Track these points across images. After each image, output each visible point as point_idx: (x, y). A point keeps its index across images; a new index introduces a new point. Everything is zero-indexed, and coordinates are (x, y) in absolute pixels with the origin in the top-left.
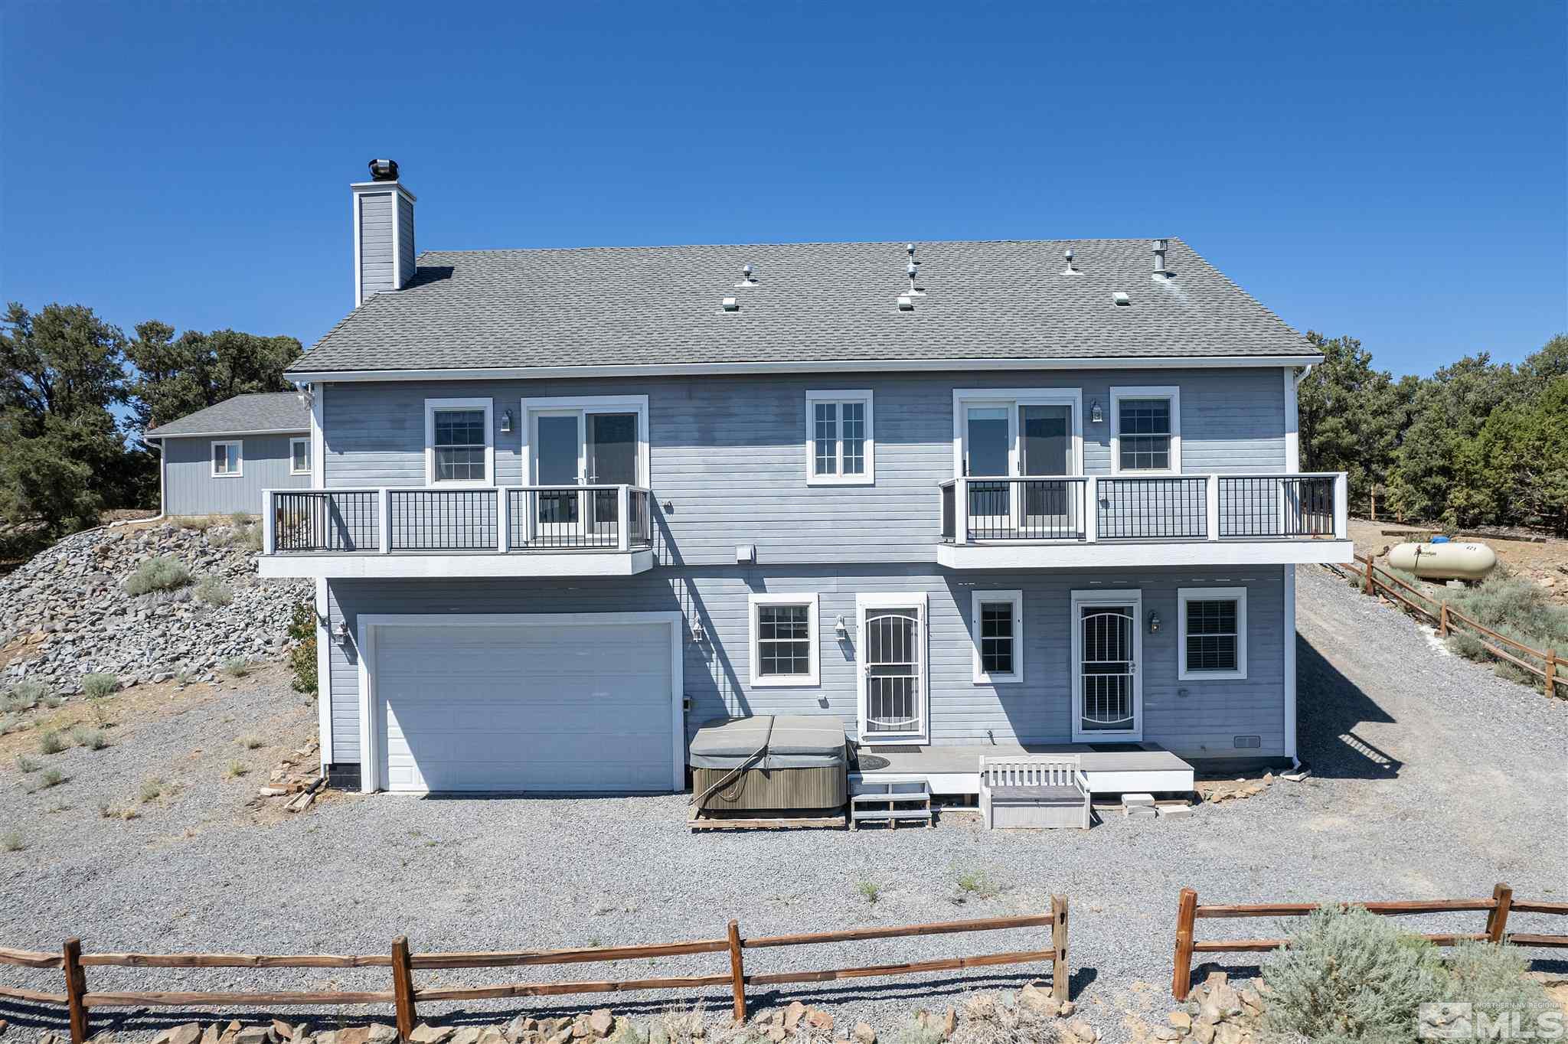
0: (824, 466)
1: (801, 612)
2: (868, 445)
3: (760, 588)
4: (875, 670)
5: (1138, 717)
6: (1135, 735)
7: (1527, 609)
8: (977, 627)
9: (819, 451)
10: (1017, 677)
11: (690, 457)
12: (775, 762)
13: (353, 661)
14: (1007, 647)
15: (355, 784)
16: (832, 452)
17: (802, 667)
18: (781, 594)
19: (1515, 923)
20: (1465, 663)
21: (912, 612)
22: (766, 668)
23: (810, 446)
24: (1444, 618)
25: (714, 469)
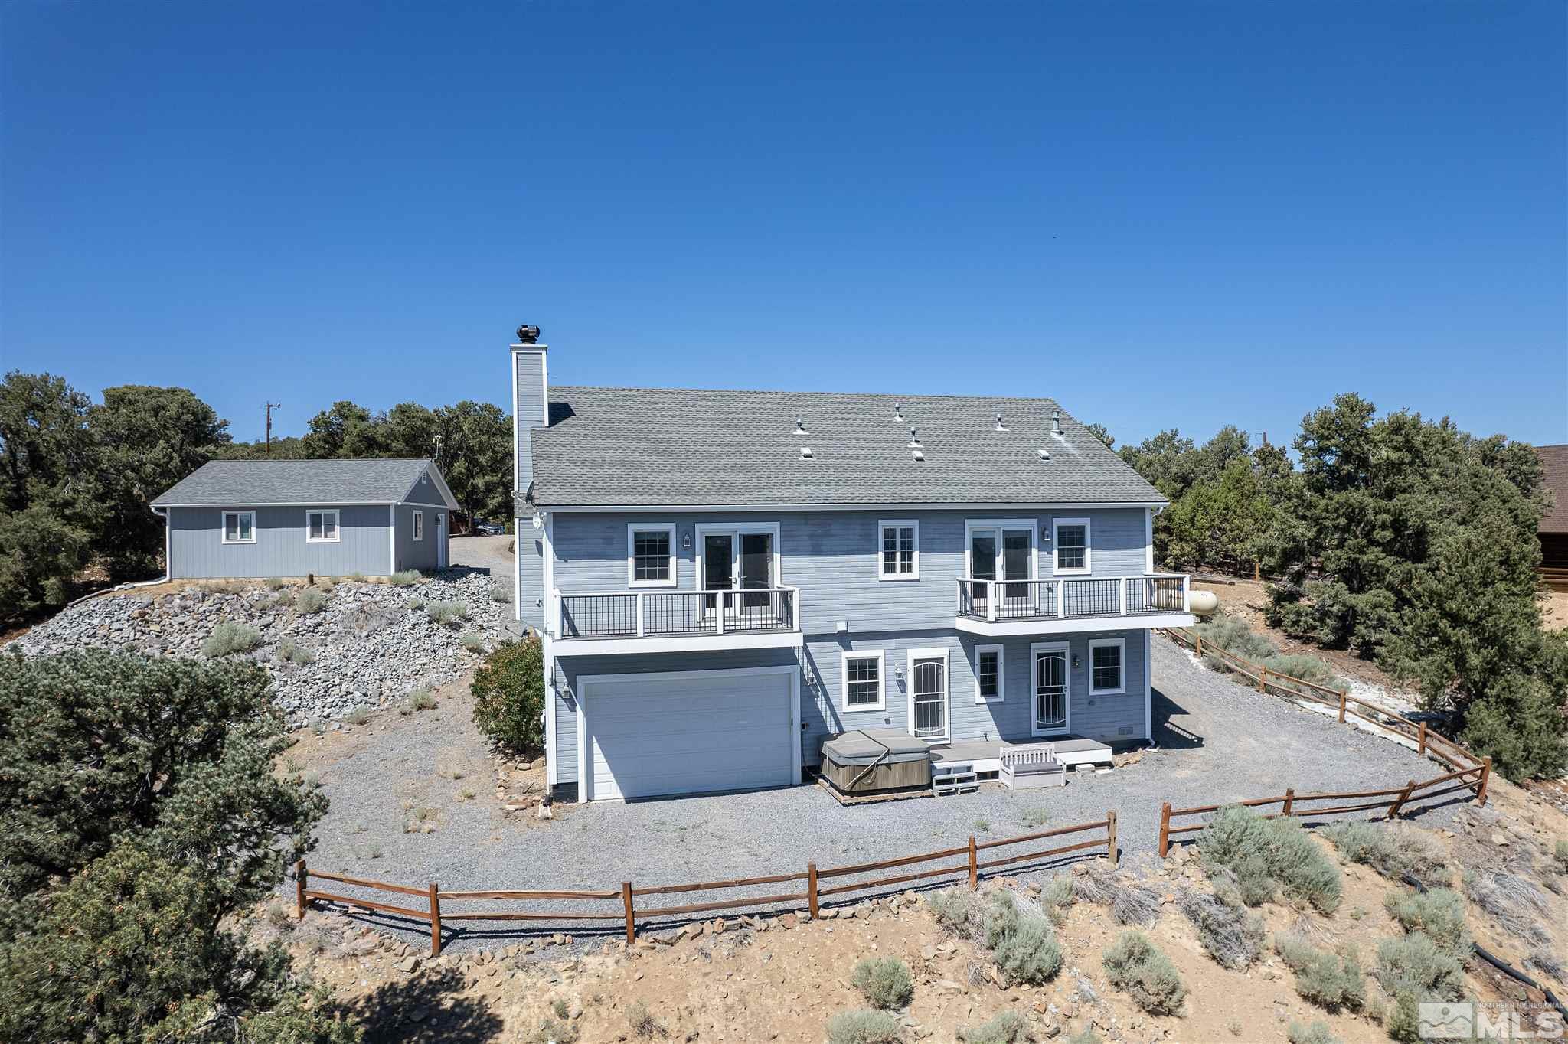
0: (889, 568)
1: (873, 663)
2: (916, 555)
3: (848, 648)
4: (919, 698)
5: (1068, 719)
6: (1066, 730)
7: (1242, 637)
8: (978, 668)
9: (886, 558)
10: (1001, 698)
11: (806, 563)
12: (894, 758)
13: (573, 709)
14: (994, 680)
15: (574, 798)
16: (894, 559)
17: (874, 698)
18: (862, 652)
19: (1296, 806)
20: (1214, 673)
21: (941, 660)
22: (852, 700)
23: (881, 555)
24: (1199, 646)
25: (821, 571)
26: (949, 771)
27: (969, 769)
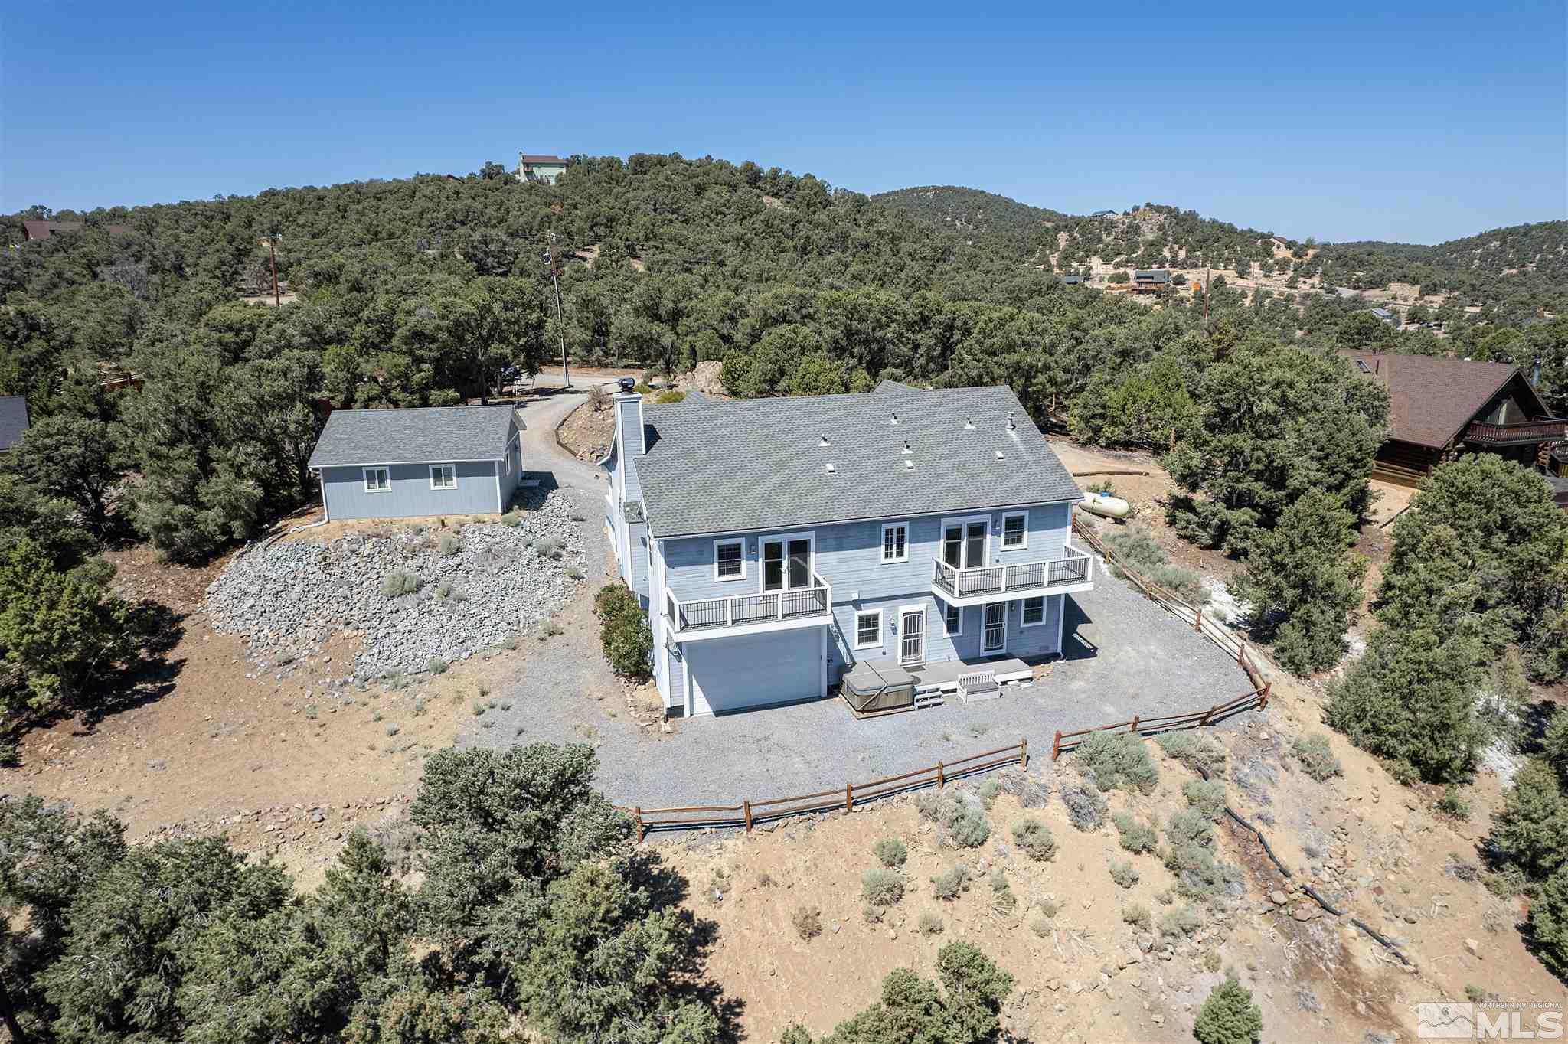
0: (888, 555)
1: (876, 617)
2: (906, 545)
3: (859, 609)
4: (905, 637)
5: (1005, 644)
6: (1003, 651)
7: (1141, 546)
8: (946, 616)
9: (886, 549)
10: (960, 633)
11: (833, 557)
12: (890, 689)
13: (680, 661)
14: (956, 622)
15: (682, 714)
16: (891, 546)
17: (875, 639)
18: (868, 611)
20: (1116, 579)
21: (921, 612)
22: (861, 641)
23: (883, 547)
24: (1108, 556)
25: (841, 560)
26: (924, 692)
27: (937, 690)
